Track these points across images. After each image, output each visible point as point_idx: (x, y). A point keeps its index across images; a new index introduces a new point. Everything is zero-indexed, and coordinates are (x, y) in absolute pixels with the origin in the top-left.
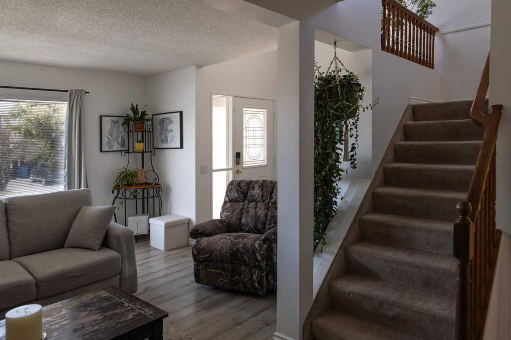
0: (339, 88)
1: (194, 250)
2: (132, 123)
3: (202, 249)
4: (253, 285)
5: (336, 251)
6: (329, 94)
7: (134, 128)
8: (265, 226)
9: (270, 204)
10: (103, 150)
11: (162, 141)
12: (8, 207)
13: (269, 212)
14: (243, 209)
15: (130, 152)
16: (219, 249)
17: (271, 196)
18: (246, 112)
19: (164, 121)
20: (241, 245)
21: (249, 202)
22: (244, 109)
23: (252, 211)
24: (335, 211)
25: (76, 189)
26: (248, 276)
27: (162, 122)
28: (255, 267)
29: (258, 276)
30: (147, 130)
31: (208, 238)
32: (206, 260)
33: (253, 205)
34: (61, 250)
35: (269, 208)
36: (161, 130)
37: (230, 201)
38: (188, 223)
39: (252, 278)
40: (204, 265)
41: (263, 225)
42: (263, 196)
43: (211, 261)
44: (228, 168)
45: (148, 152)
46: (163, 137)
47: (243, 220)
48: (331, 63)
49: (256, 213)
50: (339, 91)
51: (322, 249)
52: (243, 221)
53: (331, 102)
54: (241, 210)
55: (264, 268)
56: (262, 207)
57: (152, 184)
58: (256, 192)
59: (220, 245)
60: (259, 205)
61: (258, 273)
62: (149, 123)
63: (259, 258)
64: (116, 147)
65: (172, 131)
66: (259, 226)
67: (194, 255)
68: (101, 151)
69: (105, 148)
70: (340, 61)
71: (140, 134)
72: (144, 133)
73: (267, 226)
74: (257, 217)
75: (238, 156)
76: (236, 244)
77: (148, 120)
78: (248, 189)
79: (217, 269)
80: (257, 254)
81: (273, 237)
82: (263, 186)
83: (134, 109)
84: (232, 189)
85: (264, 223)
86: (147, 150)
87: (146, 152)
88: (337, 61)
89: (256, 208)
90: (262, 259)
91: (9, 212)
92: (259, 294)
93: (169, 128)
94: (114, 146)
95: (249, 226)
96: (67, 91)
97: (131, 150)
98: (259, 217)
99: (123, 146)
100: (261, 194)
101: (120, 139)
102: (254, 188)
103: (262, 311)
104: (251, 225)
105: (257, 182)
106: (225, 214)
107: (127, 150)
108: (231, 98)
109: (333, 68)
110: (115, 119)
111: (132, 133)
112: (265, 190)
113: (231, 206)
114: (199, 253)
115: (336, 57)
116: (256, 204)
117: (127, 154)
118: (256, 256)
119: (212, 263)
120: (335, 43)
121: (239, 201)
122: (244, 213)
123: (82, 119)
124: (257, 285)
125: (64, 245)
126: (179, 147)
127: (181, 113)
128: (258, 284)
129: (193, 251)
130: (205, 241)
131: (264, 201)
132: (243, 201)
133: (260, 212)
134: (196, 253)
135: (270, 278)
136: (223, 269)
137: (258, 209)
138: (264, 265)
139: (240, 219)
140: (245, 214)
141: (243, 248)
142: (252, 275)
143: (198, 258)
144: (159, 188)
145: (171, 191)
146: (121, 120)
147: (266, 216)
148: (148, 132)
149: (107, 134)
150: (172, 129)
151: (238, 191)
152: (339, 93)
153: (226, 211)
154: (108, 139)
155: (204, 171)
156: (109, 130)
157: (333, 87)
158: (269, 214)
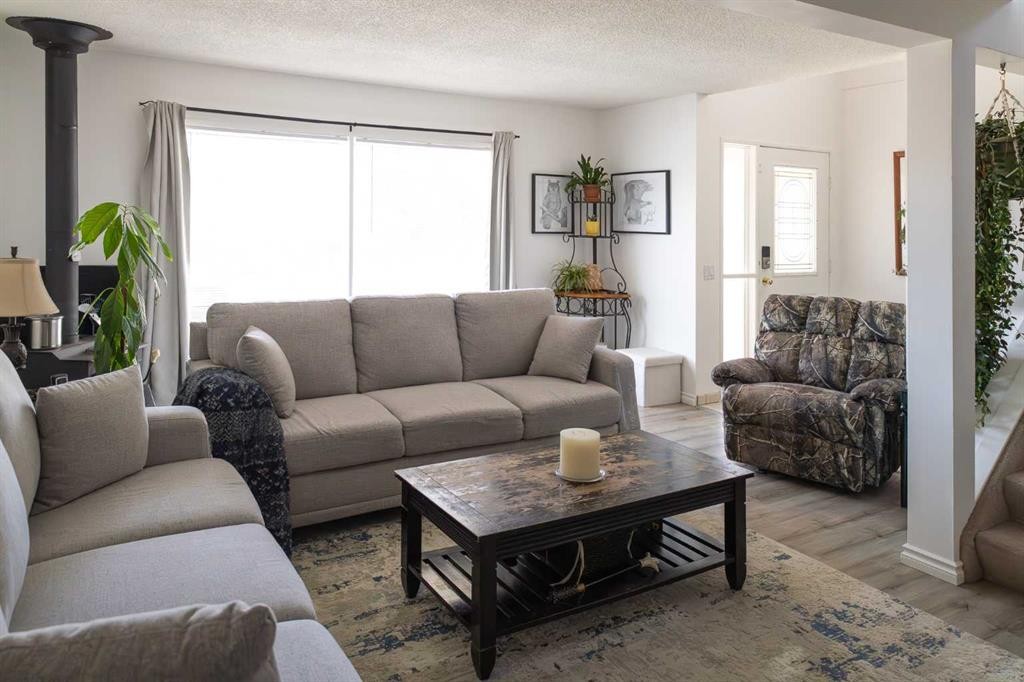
0: (1015, 145)
1: (727, 403)
2: (579, 187)
3: (743, 403)
4: (838, 473)
5: (1012, 425)
6: (996, 155)
7: (583, 196)
8: (845, 379)
9: (853, 341)
10: (537, 230)
11: (629, 220)
12: (458, 305)
13: (851, 354)
14: (799, 344)
15: (577, 236)
16: (773, 404)
17: (854, 327)
18: (781, 174)
19: (633, 186)
20: (815, 403)
21: (810, 334)
22: (776, 169)
23: (818, 350)
24: (1001, 359)
25: (501, 291)
26: (830, 457)
27: (630, 187)
28: (841, 441)
29: (847, 458)
30: (603, 200)
31: (748, 386)
32: (750, 422)
33: (819, 339)
34: (524, 377)
35: (851, 348)
36: (628, 201)
37: (773, 330)
38: (681, 365)
39: (836, 461)
40: (743, 429)
41: (842, 377)
42: (837, 325)
43: (758, 424)
44: (746, 273)
45: (605, 237)
46: (632, 213)
47: (800, 365)
48: (996, 100)
49: (827, 355)
50: (1016, 150)
51: (983, 418)
52: (802, 365)
53: (1001, 167)
54: (795, 346)
55: (859, 445)
56: (838, 345)
57: (614, 292)
58: (825, 317)
59: (774, 400)
60: (832, 340)
61: (848, 453)
62: (607, 187)
63: (851, 427)
64: (555, 226)
65: (649, 203)
66: (835, 377)
67: (726, 411)
68: (533, 232)
69: (539, 227)
70: (1012, 97)
71: (591, 206)
72: (598, 205)
73: (849, 377)
74: (829, 362)
75: (766, 252)
76: (805, 401)
77: (604, 183)
78: (807, 311)
79: (770, 438)
80: (847, 420)
81: (873, 394)
82: (835, 307)
83: (584, 165)
84: (775, 309)
85: (844, 374)
86: (603, 234)
87: (600, 236)
88: (1008, 97)
89: (825, 345)
90: (857, 429)
91: (460, 313)
92: (850, 490)
93: (642, 199)
94: (552, 224)
95: (814, 375)
96: (491, 135)
97: (577, 233)
98: (834, 362)
99: (564, 225)
100: (833, 321)
101: (560, 214)
102: (818, 311)
103: (861, 517)
104: (819, 374)
105: (822, 300)
106: (765, 351)
107: (572, 232)
108: (753, 149)
109: (999, 108)
110: (554, 180)
111: (578, 204)
112: (842, 315)
113: (775, 338)
114: (736, 409)
115: (1003, 89)
116: (826, 337)
117: (571, 239)
118: (843, 422)
119: (758, 428)
120: (1003, 66)
121: (789, 331)
122: (803, 352)
123: (511, 179)
124: (846, 474)
125: (528, 369)
126: (665, 231)
127: (668, 173)
128: (848, 472)
129: (724, 404)
130: (744, 390)
131: (839, 335)
132: (798, 331)
133: (835, 352)
134: (730, 408)
135: (868, 465)
136: (780, 440)
137: (829, 348)
138: (860, 441)
139: (796, 362)
140: (805, 355)
141: (819, 408)
142: (836, 455)
143: (734, 417)
144: (625, 299)
145: (645, 305)
146: (563, 182)
147: (847, 361)
148: (605, 203)
149: (541, 205)
150: (650, 200)
151: (787, 313)
152: (1015, 152)
153: (766, 346)
154: (544, 212)
155: (709, 274)
156: (546, 198)
157: (1004, 142)
158: (853, 357)
